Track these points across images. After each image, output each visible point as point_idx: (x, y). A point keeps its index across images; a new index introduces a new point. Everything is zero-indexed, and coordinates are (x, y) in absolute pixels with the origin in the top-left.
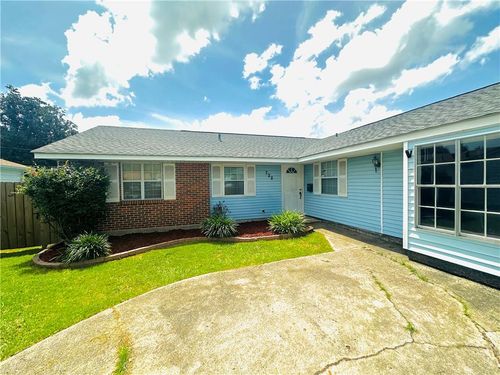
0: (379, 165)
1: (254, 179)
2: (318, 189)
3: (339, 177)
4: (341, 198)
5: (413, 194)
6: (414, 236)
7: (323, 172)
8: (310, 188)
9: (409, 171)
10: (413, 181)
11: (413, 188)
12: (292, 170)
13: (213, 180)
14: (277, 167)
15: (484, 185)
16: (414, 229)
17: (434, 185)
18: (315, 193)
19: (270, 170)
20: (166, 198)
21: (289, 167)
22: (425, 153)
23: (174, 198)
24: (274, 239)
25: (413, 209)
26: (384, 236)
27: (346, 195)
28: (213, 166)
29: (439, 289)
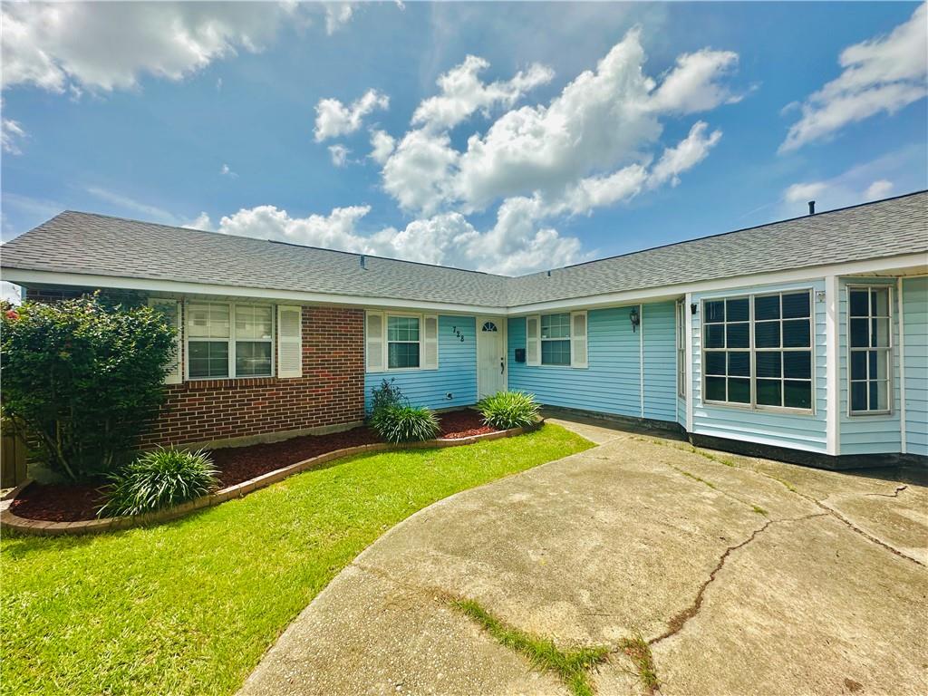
0: (637, 323)
1: (436, 341)
2: (534, 358)
3: (573, 339)
4: (576, 369)
5: (699, 361)
6: (700, 416)
7: (544, 330)
8: (520, 356)
9: (694, 331)
10: (699, 344)
11: (699, 352)
12: (489, 327)
13: (369, 340)
14: (469, 320)
15: (781, 349)
16: (700, 405)
17: (725, 349)
18: (529, 363)
19: (459, 324)
20: (281, 375)
21: (486, 321)
22: (713, 309)
23: (298, 374)
24: (500, 437)
25: (700, 379)
26: (646, 420)
27: (585, 366)
28: (369, 313)
29: (750, 472)
